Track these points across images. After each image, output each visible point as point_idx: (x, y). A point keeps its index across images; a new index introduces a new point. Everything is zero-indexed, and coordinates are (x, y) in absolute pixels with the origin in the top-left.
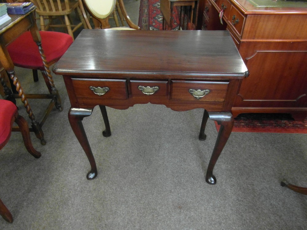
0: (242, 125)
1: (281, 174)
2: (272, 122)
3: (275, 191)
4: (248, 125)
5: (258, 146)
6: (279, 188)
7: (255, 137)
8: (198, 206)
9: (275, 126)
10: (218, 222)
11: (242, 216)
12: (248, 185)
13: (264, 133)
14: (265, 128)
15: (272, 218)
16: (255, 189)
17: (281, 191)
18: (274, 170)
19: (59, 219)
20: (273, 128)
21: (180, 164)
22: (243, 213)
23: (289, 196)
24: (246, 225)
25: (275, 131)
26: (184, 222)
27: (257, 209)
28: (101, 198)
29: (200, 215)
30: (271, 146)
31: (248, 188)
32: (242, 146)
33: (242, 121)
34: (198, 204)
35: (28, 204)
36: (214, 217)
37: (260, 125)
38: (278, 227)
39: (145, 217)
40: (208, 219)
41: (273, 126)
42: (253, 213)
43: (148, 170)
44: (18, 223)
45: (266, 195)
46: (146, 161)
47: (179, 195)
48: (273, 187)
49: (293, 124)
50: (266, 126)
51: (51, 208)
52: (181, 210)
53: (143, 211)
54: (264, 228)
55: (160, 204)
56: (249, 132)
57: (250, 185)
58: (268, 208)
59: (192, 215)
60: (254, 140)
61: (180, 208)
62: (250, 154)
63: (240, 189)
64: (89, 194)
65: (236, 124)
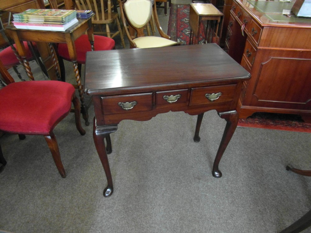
0: (256, 122)
1: (287, 162)
2: (284, 122)
3: (281, 174)
4: (262, 123)
5: (269, 139)
6: (284, 171)
7: (267, 132)
9: (286, 125)
10: (230, 191)
11: (250, 188)
12: (258, 167)
13: (275, 130)
14: (277, 126)
15: (276, 192)
16: (264, 170)
17: (286, 174)
18: (281, 158)
19: (101, 178)
20: (284, 127)
22: (251, 187)
23: (293, 178)
24: (254, 195)
25: (286, 129)
26: (202, 189)
27: (264, 185)
28: (135, 167)
29: (215, 185)
30: (281, 140)
31: (257, 169)
32: (255, 138)
33: (257, 119)
35: (77, 166)
36: (227, 188)
37: (272, 123)
38: (280, 198)
39: (170, 183)
40: (222, 189)
42: (260, 187)
43: (173, 150)
44: (71, 177)
45: (273, 175)
46: (172, 143)
47: (199, 170)
48: (280, 171)
49: (303, 125)
50: (278, 125)
51: (95, 170)
53: (168, 179)
54: (269, 198)
55: (183, 175)
56: (262, 128)
58: (273, 185)
59: (209, 184)
60: (266, 135)
61: (199, 179)
62: (262, 145)
63: (251, 169)
64: (125, 164)
65: (251, 121)
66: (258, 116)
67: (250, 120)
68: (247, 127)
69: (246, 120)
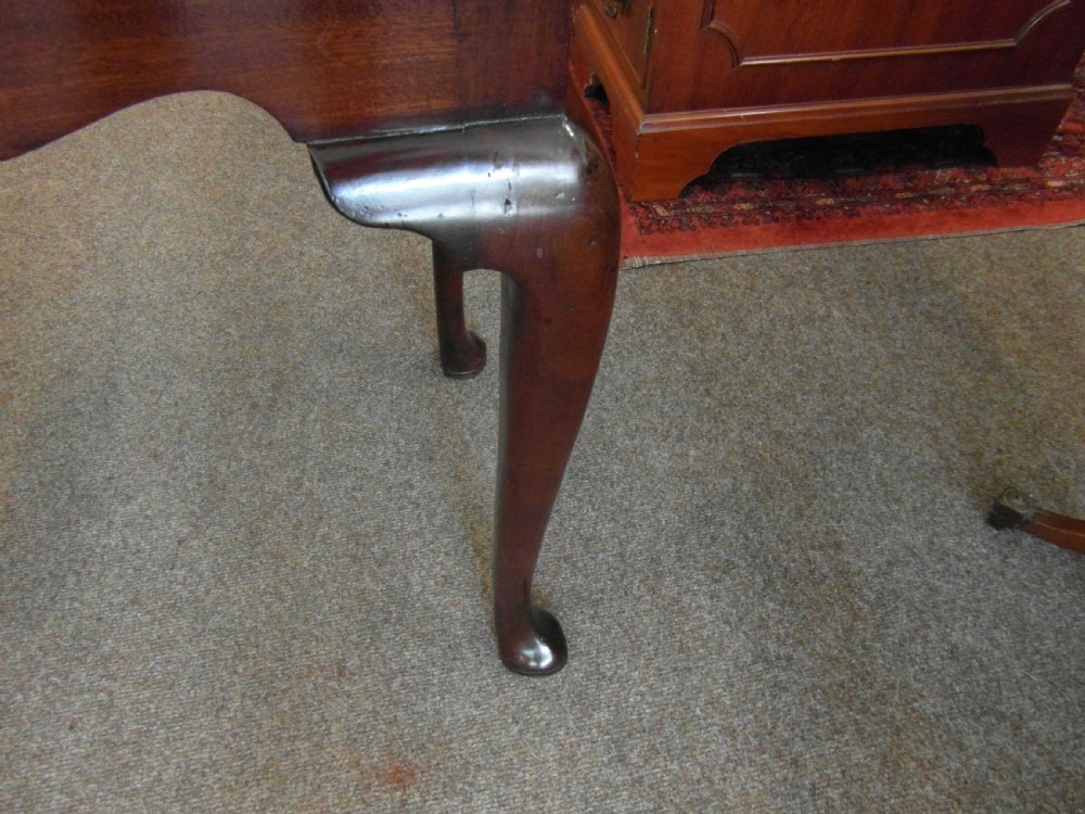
0: (741, 213)
1: (977, 455)
2: (890, 180)
3: (962, 566)
4: (774, 209)
5: (835, 313)
6: (979, 541)
7: (814, 268)
8: (515, 746)
11: (795, 762)
12: (811, 553)
14: (858, 215)
15: (972, 741)
16: (854, 569)
18: (936, 438)
20: (898, 212)
21: (401, 479)
23: (1042, 582)
25: (911, 228)
27: (881, 698)
30: (901, 305)
31: (812, 572)
32: (754, 325)
33: (742, 193)
34: (516, 729)
37: (830, 201)
41: (898, 200)
43: (195, 543)
45: (917, 596)
47: (395, 685)
48: (950, 543)
49: (989, 181)
50: (863, 205)
52: (412, 790)
56: (781, 244)
57: (821, 547)
58: (942, 681)
60: (811, 286)
61: (401, 781)
62: (801, 363)
63: (769, 583)
65: (710, 209)
66: (741, 169)
67: (702, 204)
68: (695, 256)
69: (676, 208)
